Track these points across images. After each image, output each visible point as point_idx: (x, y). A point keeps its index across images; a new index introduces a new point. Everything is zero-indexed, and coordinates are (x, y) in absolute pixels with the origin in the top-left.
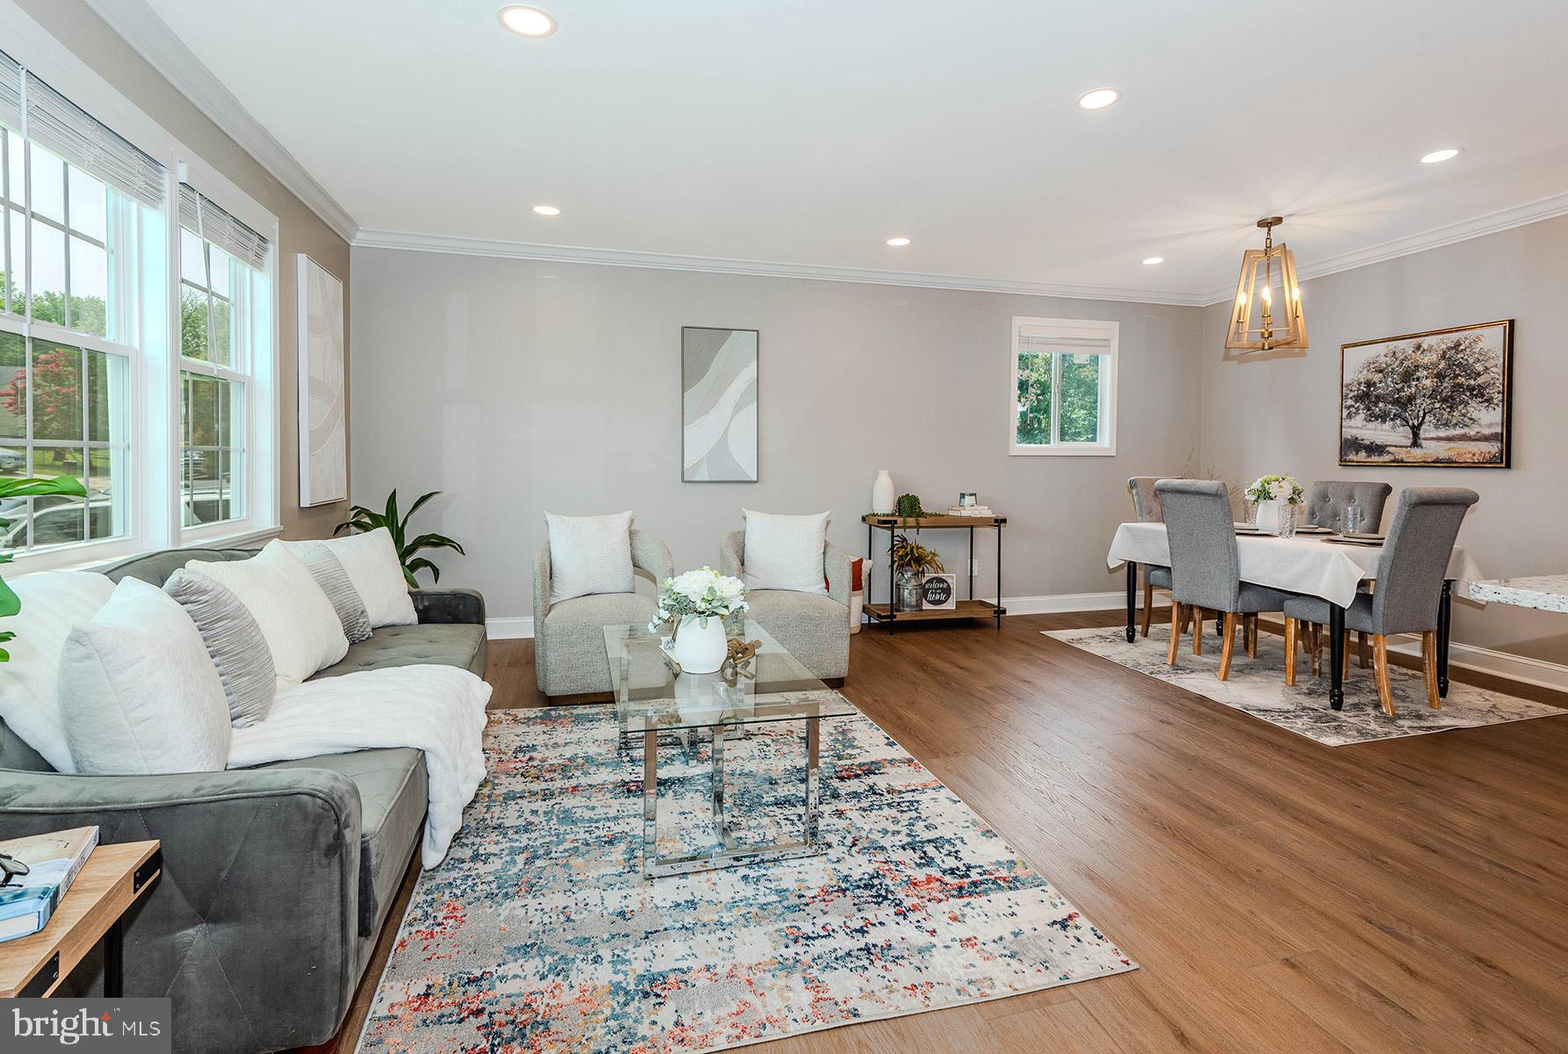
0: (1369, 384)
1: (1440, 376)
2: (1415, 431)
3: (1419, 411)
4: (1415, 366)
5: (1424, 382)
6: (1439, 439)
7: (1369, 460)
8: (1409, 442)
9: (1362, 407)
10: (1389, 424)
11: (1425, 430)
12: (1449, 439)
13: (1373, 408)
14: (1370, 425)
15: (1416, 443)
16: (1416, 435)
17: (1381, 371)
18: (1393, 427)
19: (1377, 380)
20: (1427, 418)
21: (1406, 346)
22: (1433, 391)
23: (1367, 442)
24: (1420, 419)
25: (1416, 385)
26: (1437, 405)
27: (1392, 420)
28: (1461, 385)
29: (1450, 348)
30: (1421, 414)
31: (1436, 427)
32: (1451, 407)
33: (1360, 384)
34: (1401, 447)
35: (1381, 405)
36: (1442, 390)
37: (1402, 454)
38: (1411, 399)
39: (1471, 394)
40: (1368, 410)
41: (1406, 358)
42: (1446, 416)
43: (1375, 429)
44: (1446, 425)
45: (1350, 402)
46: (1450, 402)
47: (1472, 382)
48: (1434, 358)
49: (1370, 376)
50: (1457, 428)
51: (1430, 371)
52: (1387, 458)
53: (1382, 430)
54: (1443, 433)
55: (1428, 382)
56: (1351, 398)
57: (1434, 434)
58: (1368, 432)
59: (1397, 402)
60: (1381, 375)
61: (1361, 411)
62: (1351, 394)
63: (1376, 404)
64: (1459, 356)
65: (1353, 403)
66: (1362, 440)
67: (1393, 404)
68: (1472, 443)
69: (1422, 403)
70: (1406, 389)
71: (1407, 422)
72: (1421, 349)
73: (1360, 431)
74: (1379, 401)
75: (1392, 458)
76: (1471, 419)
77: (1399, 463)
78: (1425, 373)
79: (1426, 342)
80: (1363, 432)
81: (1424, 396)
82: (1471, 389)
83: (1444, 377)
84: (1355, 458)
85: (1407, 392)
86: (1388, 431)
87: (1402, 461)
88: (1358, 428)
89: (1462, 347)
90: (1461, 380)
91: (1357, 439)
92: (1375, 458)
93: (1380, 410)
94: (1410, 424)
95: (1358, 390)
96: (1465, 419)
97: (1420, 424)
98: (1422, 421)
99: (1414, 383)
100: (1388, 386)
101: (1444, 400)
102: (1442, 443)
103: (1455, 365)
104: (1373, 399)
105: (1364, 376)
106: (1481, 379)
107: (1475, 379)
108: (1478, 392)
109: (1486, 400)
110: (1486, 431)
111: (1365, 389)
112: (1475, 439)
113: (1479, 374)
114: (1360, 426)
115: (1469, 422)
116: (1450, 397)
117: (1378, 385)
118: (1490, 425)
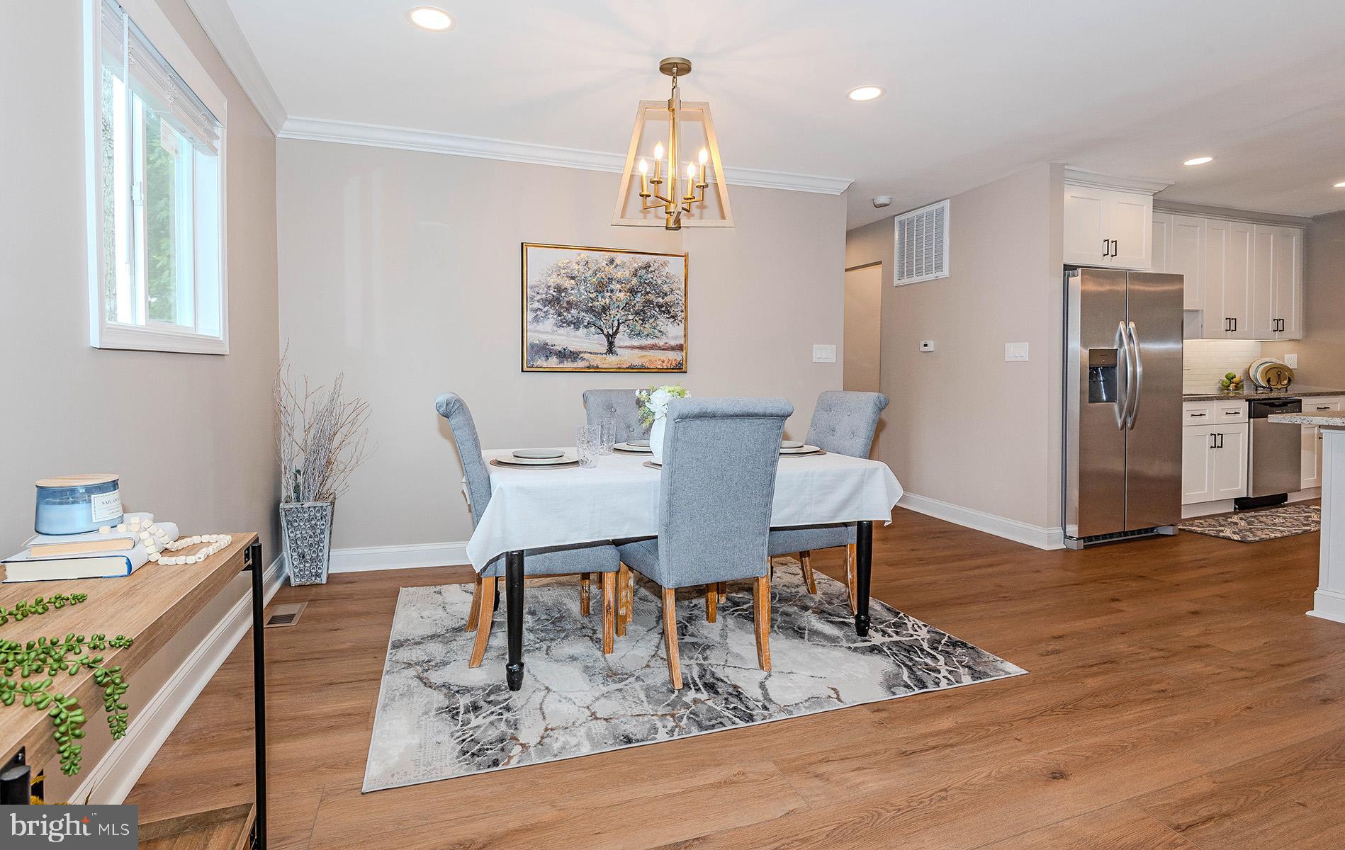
0: (559, 289)
1: (633, 292)
2: (610, 339)
3: (613, 321)
4: (609, 279)
5: (618, 294)
6: (633, 347)
7: (561, 365)
8: (604, 350)
9: (552, 311)
10: (582, 331)
11: (620, 339)
12: (642, 348)
13: (565, 314)
14: (562, 331)
15: (611, 350)
16: (611, 344)
17: (573, 278)
18: (587, 335)
19: (568, 286)
20: (621, 328)
21: (602, 258)
22: (626, 304)
23: (559, 348)
24: (615, 329)
25: (610, 296)
26: (631, 317)
27: (586, 327)
28: (651, 302)
29: (641, 268)
30: (616, 324)
31: (630, 336)
32: (643, 320)
33: (549, 287)
34: (596, 354)
35: (573, 311)
36: (635, 304)
37: (597, 361)
38: (605, 309)
39: (660, 310)
40: (559, 315)
41: (599, 270)
42: (638, 327)
43: (568, 335)
44: (639, 335)
45: (536, 305)
46: (642, 315)
47: (660, 300)
48: (627, 274)
49: (559, 281)
50: (649, 338)
51: (623, 285)
52: (580, 364)
53: (575, 337)
54: (636, 342)
55: (622, 295)
56: (538, 301)
57: (628, 343)
58: (559, 337)
59: (591, 310)
60: (573, 281)
61: (550, 316)
62: (539, 297)
63: (568, 310)
64: (649, 276)
65: (540, 307)
66: (552, 346)
67: (586, 312)
68: (662, 351)
69: (617, 314)
70: (600, 299)
71: (602, 330)
72: (615, 264)
73: (550, 337)
74: (571, 307)
75: (587, 364)
76: (660, 332)
77: (594, 370)
78: (619, 286)
79: (619, 258)
80: (554, 337)
81: (618, 307)
82: (660, 306)
83: (636, 293)
84: (545, 364)
85: (601, 302)
86: (582, 338)
87: (598, 368)
88: (547, 333)
89: (651, 269)
90: (651, 297)
91: (547, 344)
92: (568, 365)
93: (573, 316)
94: (605, 332)
95: (547, 293)
96: (656, 331)
97: (616, 333)
98: (616, 330)
99: (608, 294)
100: (581, 294)
101: (637, 313)
102: (636, 351)
103: (646, 283)
104: (565, 305)
105: (554, 280)
106: (667, 299)
107: (663, 298)
108: (666, 309)
109: (673, 317)
110: (673, 343)
111: (555, 294)
112: (663, 349)
113: (666, 294)
114: (548, 331)
115: (659, 334)
116: (642, 310)
117: (570, 291)
118: (676, 338)
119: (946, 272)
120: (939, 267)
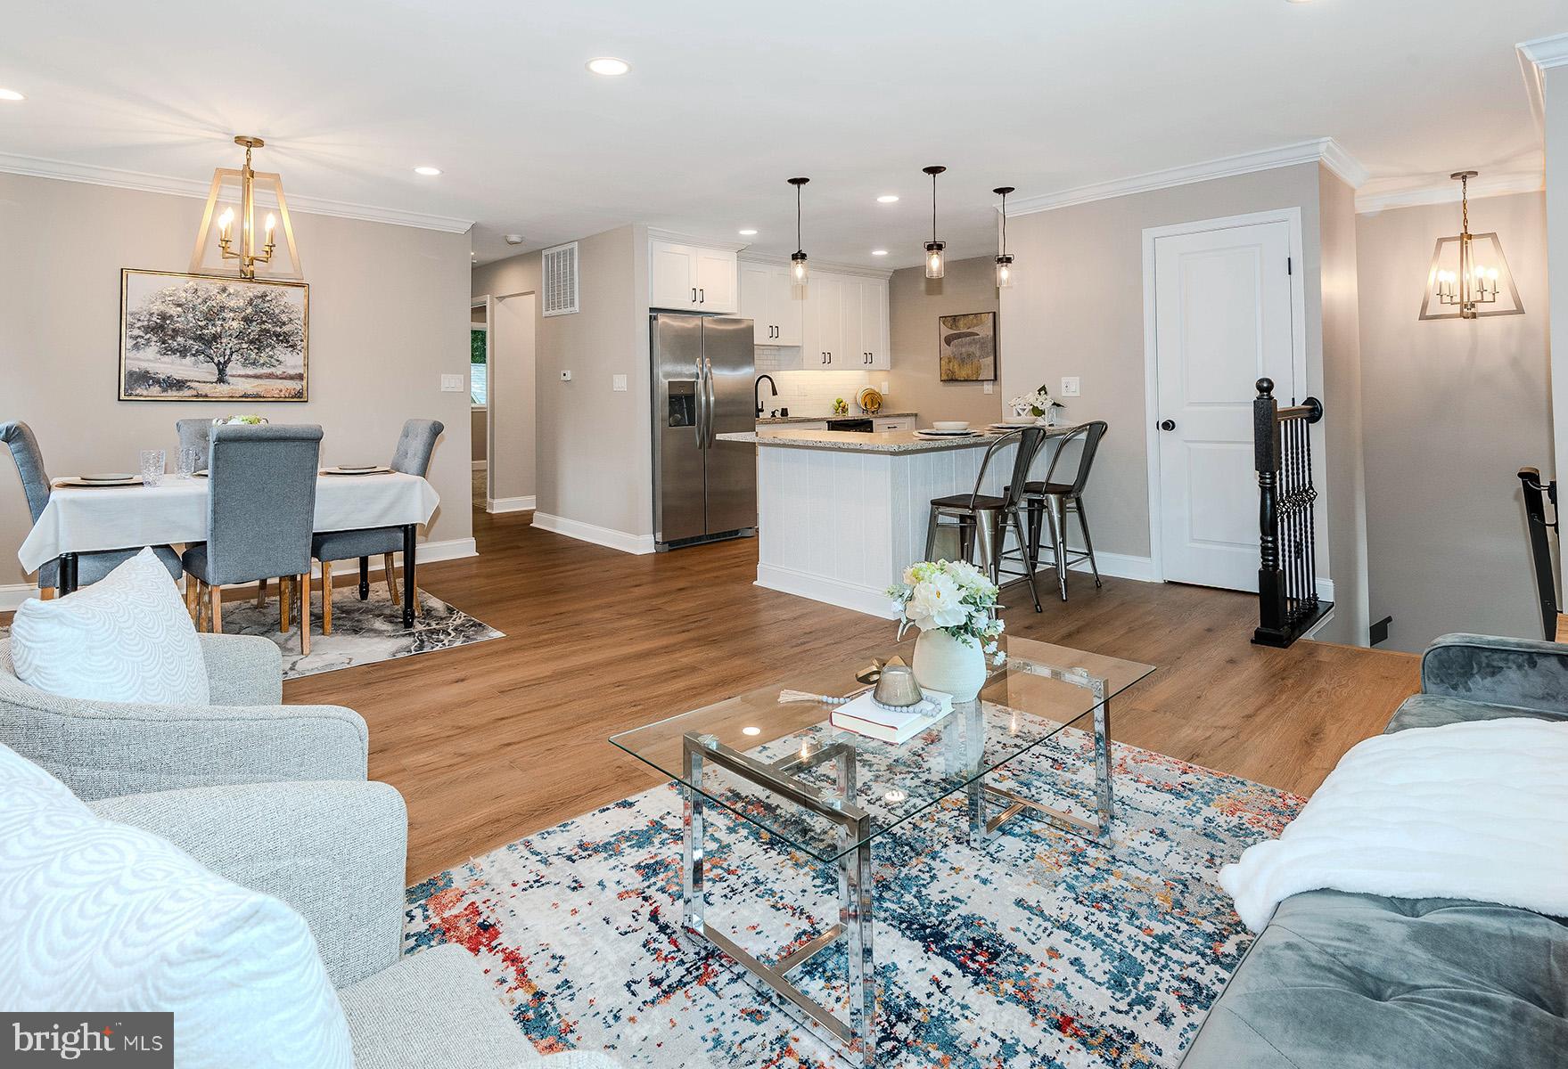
0: (164, 317)
1: (247, 320)
2: (221, 367)
3: (225, 349)
4: (220, 307)
5: (230, 323)
6: (248, 376)
7: (165, 395)
8: (214, 378)
9: (154, 339)
10: (189, 359)
11: (233, 368)
12: (256, 377)
13: (170, 342)
14: (166, 358)
15: (221, 380)
16: (222, 372)
17: (179, 305)
18: (196, 363)
19: (174, 314)
20: (234, 357)
21: (208, 285)
22: (240, 333)
23: (162, 376)
24: (227, 357)
25: (222, 325)
26: (245, 346)
27: (194, 355)
28: (268, 331)
29: (257, 297)
30: (228, 352)
31: (244, 365)
32: (258, 349)
33: (151, 314)
34: (204, 382)
35: (179, 339)
36: (250, 333)
37: (206, 390)
38: (216, 337)
39: (277, 339)
40: (163, 343)
41: (209, 298)
42: (253, 356)
43: (172, 363)
44: (254, 364)
45: (136, 332)
46: (258, 343)
47: (278, 329)
48: (241, 303)
49: (162, 308)
50: (264, 367)
51: (237, 314)
52: (187, 393)
53: (181, 365)
55: (235, 324)
56: (139, 328)
57: (241, 372)
58: (162, 365)
59: (200, 338)
60: (179, 309)
61: (153, 344)
62: (140, 324)
63: (173, 338)
64: (266, 305)
65: (141, 334)
66: (155, 374)
67: (195, 340)
68: (281, 381)
69: (228, 343)
70: (210, 327)
71: (212, 359)
72: (227, 292)
73: (152, 365)
74: (177, 335)
75: (195, 393)
76: (278, 361)
77: (203, 398)
78: (232, 315)
79: (231, 286)
80: (157, 365)
81: (231, 335)
82: (278, 335)
83: (252, 321)
84: (145, 393)
85: (212, 330)
86: (188, 366)
87: (206, 397)
88: (148, 361)
89: (268, 298)
90: (268, 326)
91: (148, 372)
92: (173, 394)
93: (179, 345)
94: (216, 360)
95: (149, 320)
96: (273, 360)
97: (226, 363)
98: (229, 359)
99: (220, 323)
100: (188, 322)
101: (251, 342)
102: (250, 380)
103: (262, 313)
104: (170, 333)
105: (157, 307)
106: (285, 329)
107: (281, 328)
108: (284, 339)
109: (291, 346)
110: (292, 372)
111: (158, 321)
112: (281, 378)
113: (284, 324)
114: (152, 359)
115: (276, 363)
116: (257, 339)
117: (175, 319)
118: (295, 367)
119: (577, 308)
120: (572, 303)
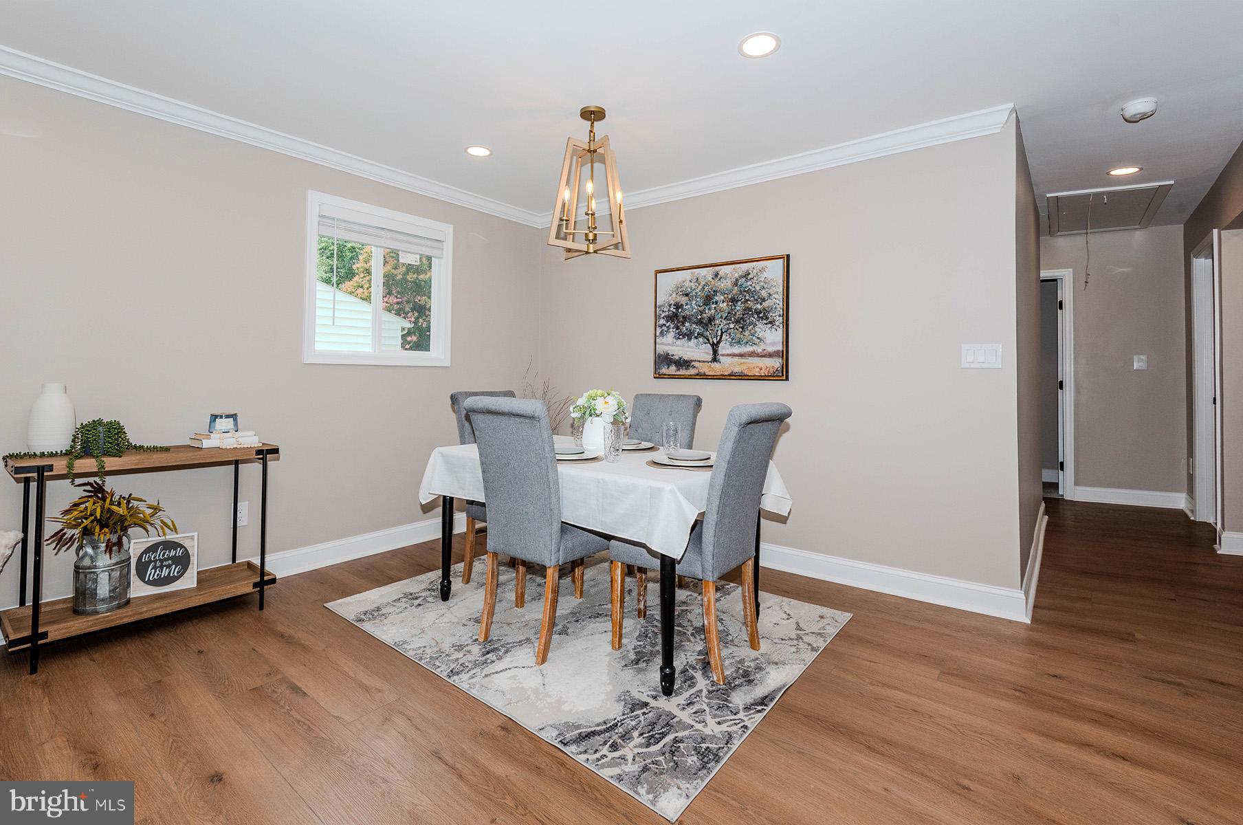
0: (678, 306)
2: (715, 347)
3: (717, 331)
4: (714, 291)
5: (721, 305)
6: (734, 355)
7: (678, 373)
8: (710, 358)
9: (672, 326)
10: (693, 341)
11: (723, 348)
12: (741, 355)
13: (681, 327)
14: (679, 342)
15: (715, 359)
16: (715, 352)
17: (687, 295)
18: (697, 345)
19: (684, 303)
20: (724, 336)
21: (706, 273)
22: (728, 313)
23: (677, 358)
24: (719, 338)
25: (715, 308)
26: (732, 326)
27: (696, 338)
28: (750, 309)
29: (741, 277)
30: (719, 333)
31: (731, 345)
32: (742, 328)
33: (670, 305)
34: (703, 362)
35: (687, 324)
36: (736, 313)
37: (704, 369)
38: (711, 319)
39: (758, 317)
40: (677, 329)
41: (706, 284)
42: (738, 335)
43: (683, 346)
44: (739, 342)
45: (662, 322)
46: (742, 323)
47: (759, 306)
48: (729, 284)
49: (676, 299)
50: (748, 346)
51: (726, 295)
52: (692, 371)
53: (688, 347)
54: (736, 350)
55: (724, 306)
56: (663, 318)
57: (730, 351)
58: (677, 349)
59: (700, 322)
60: (687, 298)
61: (671, 330)
62: (663, 315)
63: (683, 324)
64: (748, 283)
65: (665, 323)
66: (672, 356)
67: (696, 324)
68: (759, 359)
69: (720, 323)
70: (707, 312)
71: (708, 340)
72: (719, 277)
73: (671, 348)
74: (685, 321)
75: (696, 372)
76: (758, 338)
77: (702, 376)
78: (722, 298)
79: (724, 270)
80: (674, 348)
81: (721, 317)
82: (758, 313)
83: (737, 301)
84: (667, 372)
85: (708, 313)
86: (693, 348)
87: (705, 375)
88: (669, 344)
89: (750, 276)
90: (750, 304)
91: (668, 354)
92: (683, 372)
93: (687, 329)
94: (711, 341)
95: (669, 311)
96: (754, 338)
97: (719, 342)
98: (720, 340)
99: (714, 306)
100: (693, 308)
101: (737, 322)
102: (736, 359)
103: (745, 291)
104: (681, 319)
105: (673, 299)
106: (765, 304)
107: (761, 304)
108: (763, 315)
109: (770, 323)
110: (771, 349)
111: (674, 310)
112: (762, 356)
113: (764, 300)
114: (671, 343)
115: (757, 341)
116: (742, 318)
117: (685, 307)
118: (773, 344)
